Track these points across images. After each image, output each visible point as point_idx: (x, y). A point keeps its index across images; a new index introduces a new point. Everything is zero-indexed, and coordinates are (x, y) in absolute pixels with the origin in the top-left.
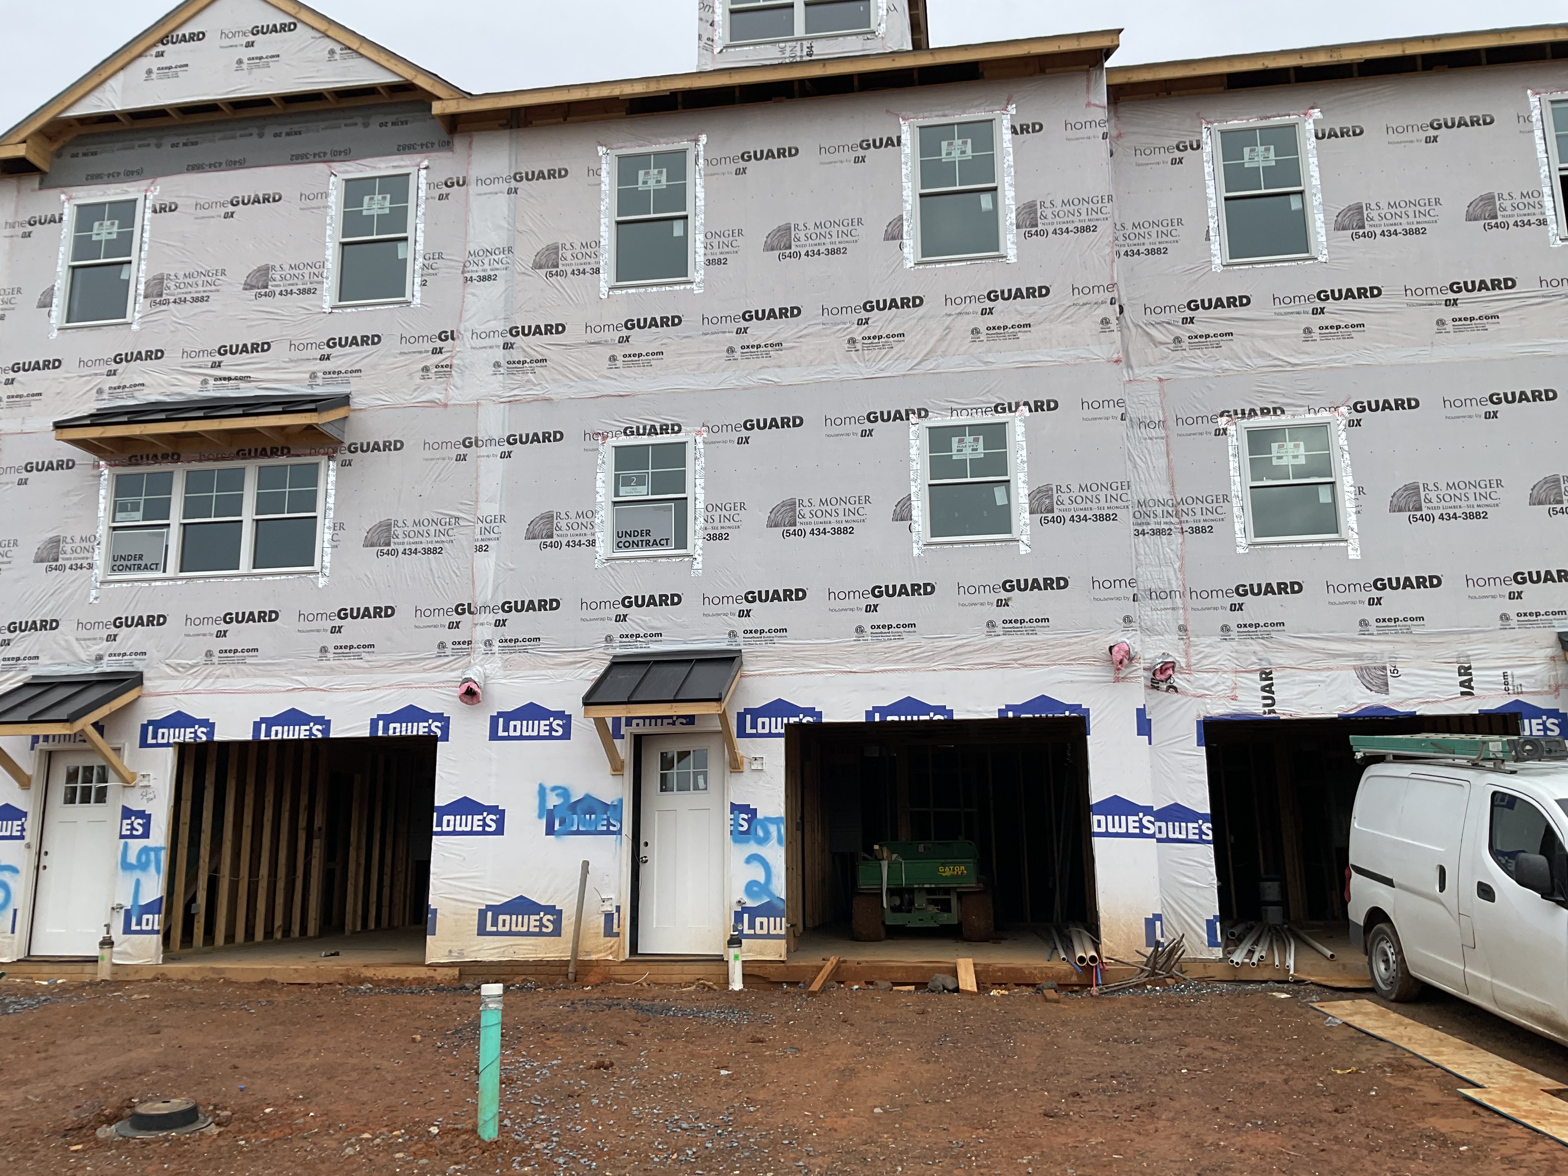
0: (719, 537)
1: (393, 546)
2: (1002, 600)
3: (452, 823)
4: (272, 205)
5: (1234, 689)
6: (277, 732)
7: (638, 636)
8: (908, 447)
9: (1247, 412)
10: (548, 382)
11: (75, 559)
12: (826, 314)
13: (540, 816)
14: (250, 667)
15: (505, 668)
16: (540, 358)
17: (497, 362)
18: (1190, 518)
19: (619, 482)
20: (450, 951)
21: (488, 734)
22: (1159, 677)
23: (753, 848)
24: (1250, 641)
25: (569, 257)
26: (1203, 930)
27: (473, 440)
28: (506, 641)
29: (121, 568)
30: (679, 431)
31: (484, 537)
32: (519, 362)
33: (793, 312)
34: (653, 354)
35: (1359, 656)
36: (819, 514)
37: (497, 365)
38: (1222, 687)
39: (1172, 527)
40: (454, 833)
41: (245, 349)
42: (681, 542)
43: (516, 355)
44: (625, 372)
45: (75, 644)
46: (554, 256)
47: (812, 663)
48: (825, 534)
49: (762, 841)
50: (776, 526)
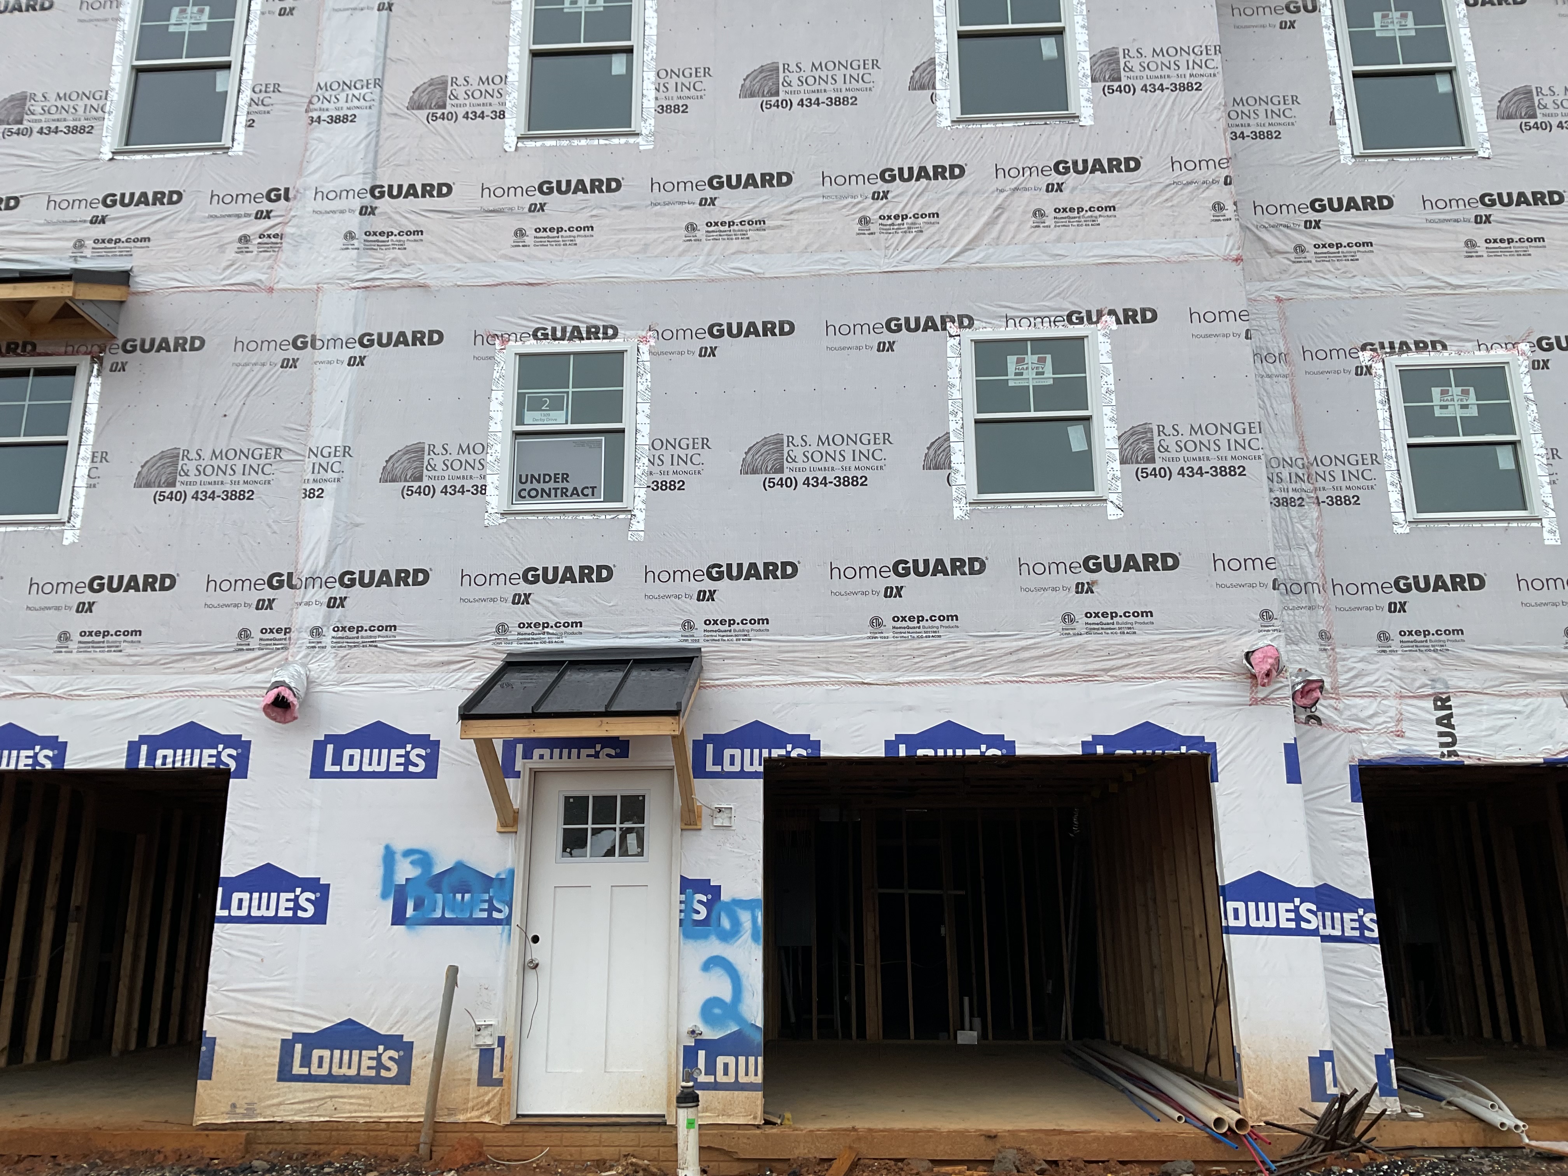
0: (670, 486)
1: (179, 487)
2: (1083, 584)
3: (245, 904)
5: (1399, 721)
7: (546, 625)
8: (945, 367)
9: (1397, 346)
10: (423, 263)
12: (827, 183)
13: (384, 896)
15: (340, 669)
16: (413, 229)
17: (350, 233)
18: (1328, 485)
19: (523, 403)
20: (234, 1106)
21: (309, 768)
23: (714, 947)
24: (1418, 654)
25: (462, 95)
26: (1371, 1070)
27: (309, 340)
28: (344, 629)
30: (615, 335)
31: (317, 477)
32: (382, 234)
33: (783, 179)
34: (579, 229)
35: (1564, 677)
36: (817, 456)
37: (349, 236)
38: (1381, 720)
39: (1304, 495)
40: (249, 919)
42: (614, 492)
43: (377, 223)
44: (540, 252)
47: (805, 669)
48: (825, 484)
49: (727, 937)
50: (754, 472)
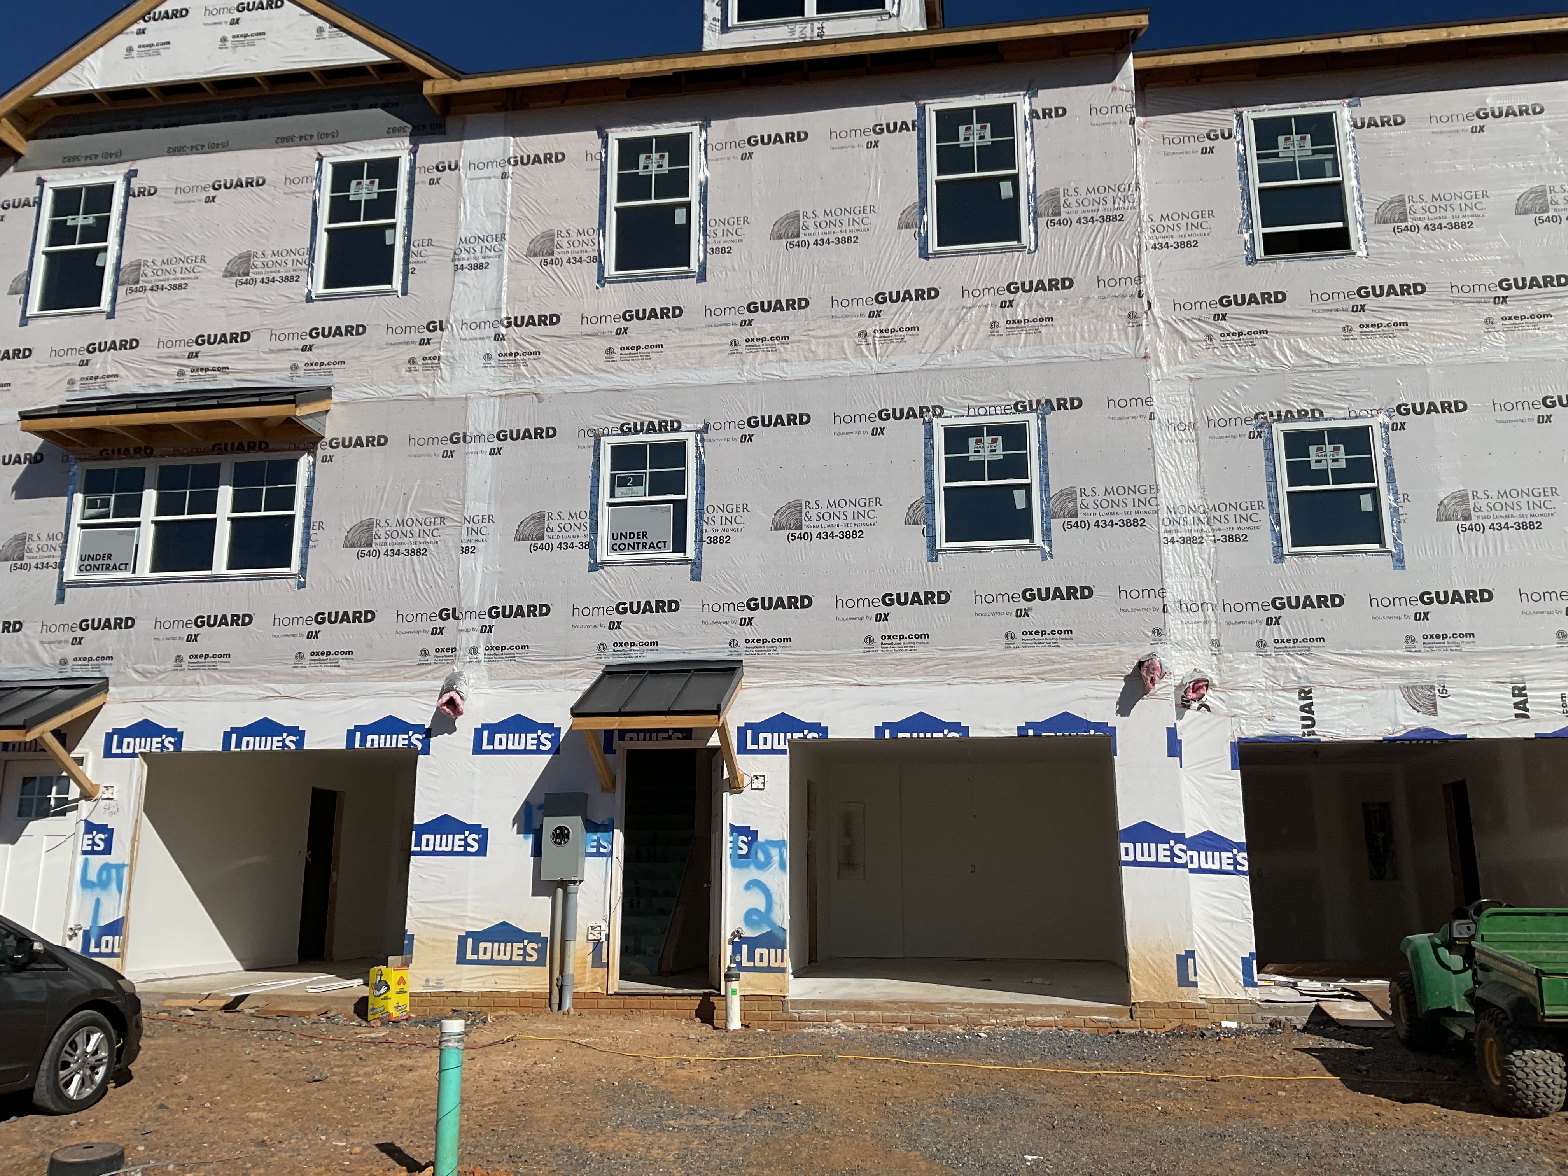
0: (720, 540)
1: (374, 547)
3: (431, 842)
4: (255, 189)
5: (1271, 708)
6: (248, 742)
7: (632, 644)
9: (1283, 414)
10: (541, 376)
11: (41, 557)
12: (835, 306)
13: (526, 836)
14: (221, 673)
15: (491, 677)
17: (488, 354)
18: (1223, 526)
19: (617, 482)
20: (427, 981)
21: (472, 747)
22: (1191, 695)
23: (753, 873)
24: (1287, 656)
25: (565, 244)
26: (1237, 967)
29: (88, 568)
30: (679, 428)
31: (471, 538)
32: (511, 354)
33: (802, 303)
34: (652, 347)
35: (1403, 674)
36: (827, 516)
37: (488, 357)
38: (1258, 706)
39: (1204, 535)
40: (434, 853)
41: (223, 339)
42: (680, 545)
43: (508, 347)
44: (624, 365)
45: (38, 646)
46: (549, 244)
47: (818, 674)
48: (833, 537)
49: (762, 866)
50: (781, 529)
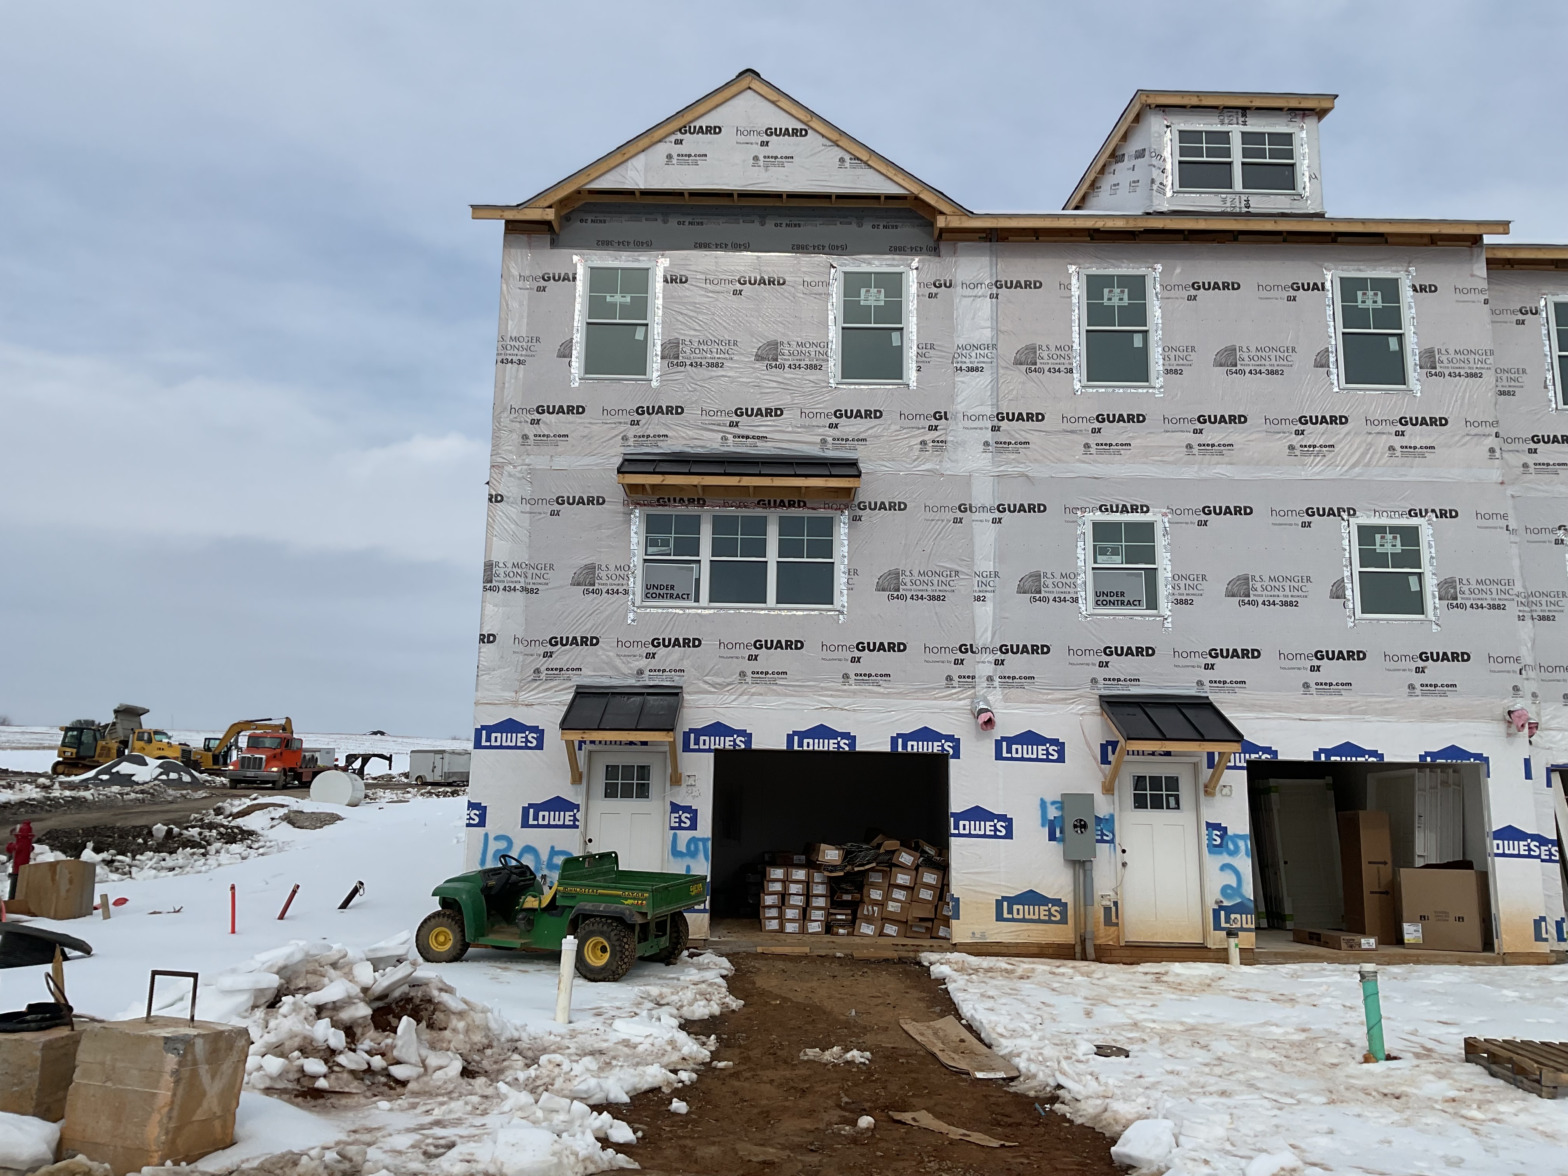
1: (901, 592)
2: (1419, 668)
3: (967, 827)
4: (776, 286)
6: (808, 743)
8: (1341, 538)
10: (1030, 462)
11: (611, 585)
12: (1268, 424)
13: (1043, 825)
14: (780, 687)
15: (1006, 700)
16: (1023, 440)
17: (987, 442)
18: (1538, 609)
19: (1098, 552)
20: (973, 933)
21: (993, 755)
23: (1226, 859)
25: (1046, 357)
27: (967, 507)
28: (1005, 677)
29: (654, 595)
30: (1147, 511)
31: (981, 589)
32: (1005, 443)
33: (1241, 419)
34: (1122, 445)
36: (1269, 588)
37: (986, 444)
40: (971, 835)
41: (759, 413)
42: (1152, 604)
43: (1002, 437)
44: (1100, 458)
45: (616, 659)
46: (1032, 356)
47: (1268, 710)
48: (1275, 605)
49: (1234, 853)
50: (1233, 596)
